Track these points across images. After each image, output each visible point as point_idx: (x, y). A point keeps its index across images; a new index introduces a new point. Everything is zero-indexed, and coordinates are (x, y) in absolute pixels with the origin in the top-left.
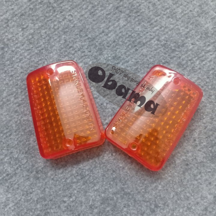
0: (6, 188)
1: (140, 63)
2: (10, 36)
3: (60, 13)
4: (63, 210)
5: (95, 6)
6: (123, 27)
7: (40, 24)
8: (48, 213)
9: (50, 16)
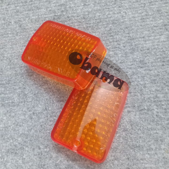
0: (6, 111)
1: (160, 77)
2: (73, 5)
3: (118, 7)
4: (35, 154)
5: (149, 15)
6: (162, 42)
7: (99, 8)
8: (23, 148)
9: (109, 6)
